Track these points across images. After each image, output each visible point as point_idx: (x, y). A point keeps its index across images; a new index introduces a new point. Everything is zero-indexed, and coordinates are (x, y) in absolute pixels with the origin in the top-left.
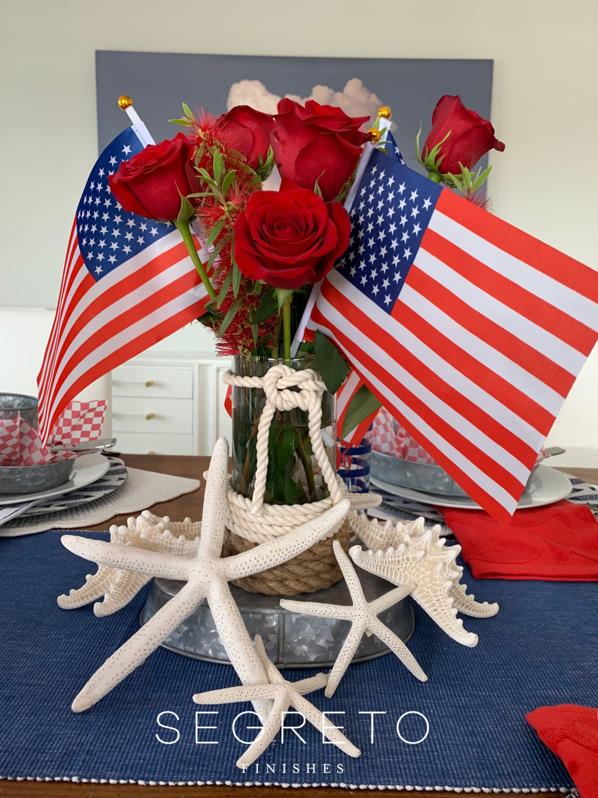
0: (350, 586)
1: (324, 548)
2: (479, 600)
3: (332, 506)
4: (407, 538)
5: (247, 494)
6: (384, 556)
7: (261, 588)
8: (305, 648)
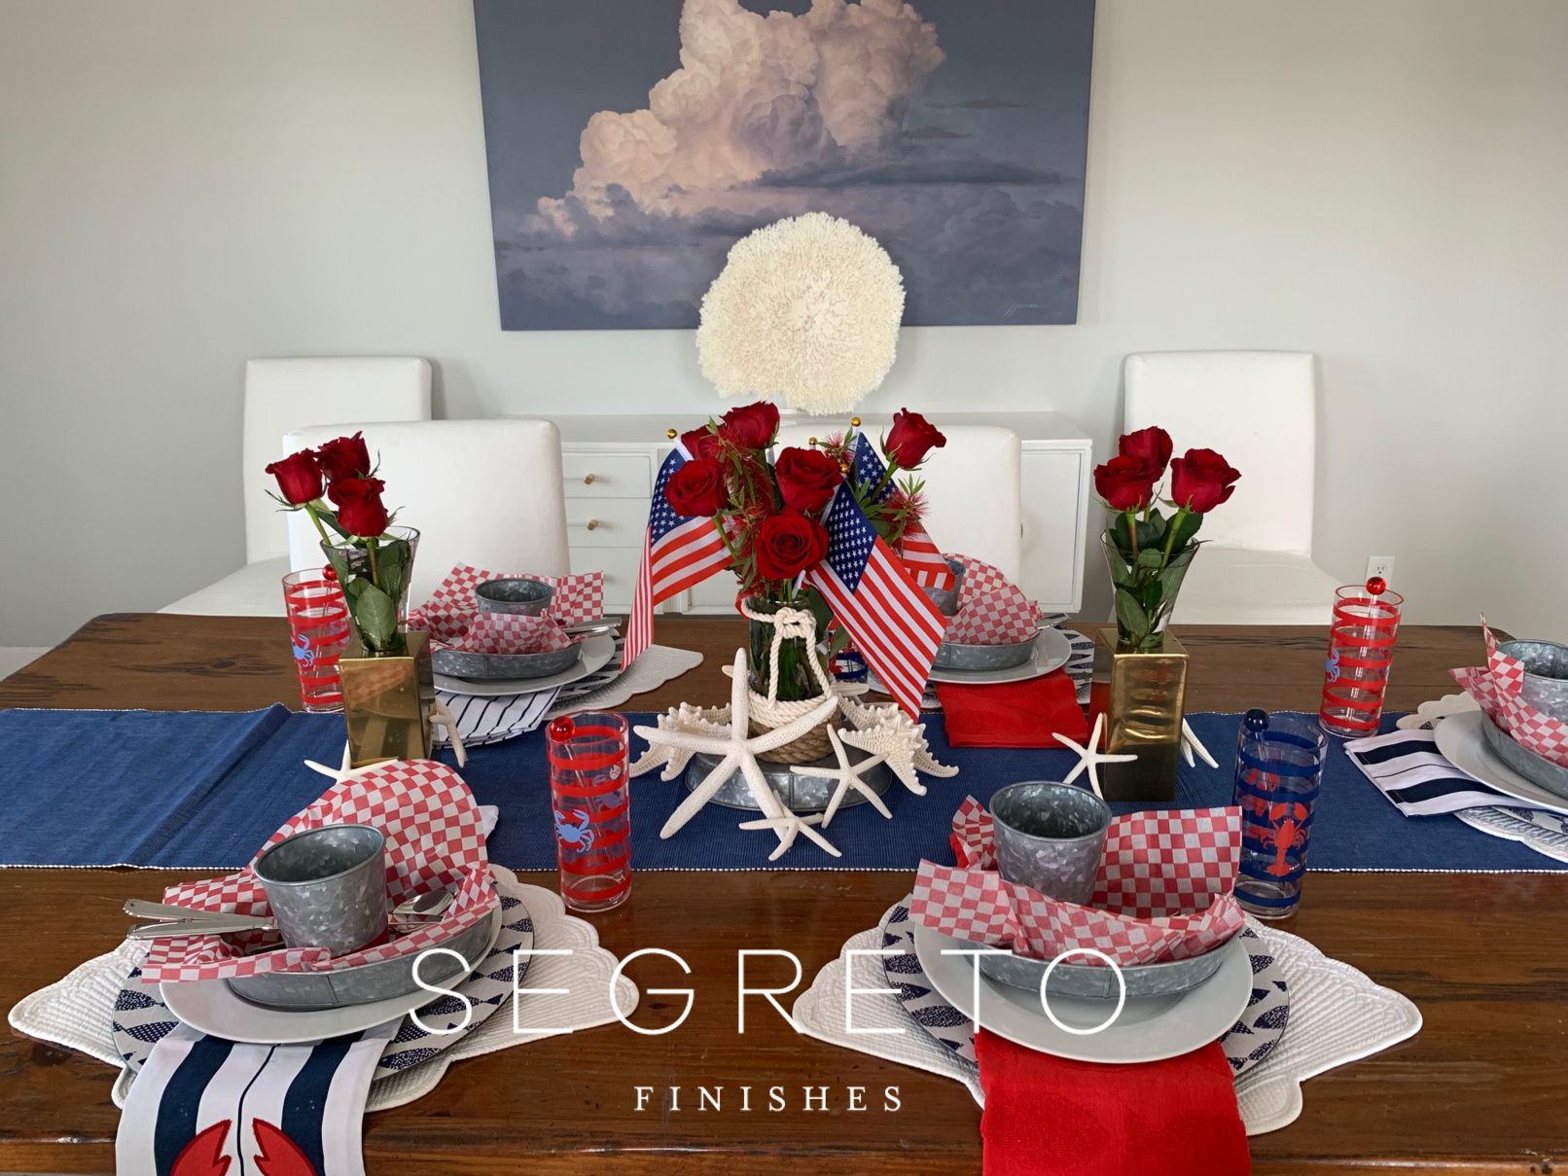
0: (838, 756)
1: (820, 730)
2: (943, 763)
3: (826, 700)
4: (883, 720)
5: (764, 693)
6: (864, 735)
7: (776, 758)
8: (808, 798)
